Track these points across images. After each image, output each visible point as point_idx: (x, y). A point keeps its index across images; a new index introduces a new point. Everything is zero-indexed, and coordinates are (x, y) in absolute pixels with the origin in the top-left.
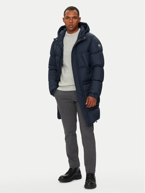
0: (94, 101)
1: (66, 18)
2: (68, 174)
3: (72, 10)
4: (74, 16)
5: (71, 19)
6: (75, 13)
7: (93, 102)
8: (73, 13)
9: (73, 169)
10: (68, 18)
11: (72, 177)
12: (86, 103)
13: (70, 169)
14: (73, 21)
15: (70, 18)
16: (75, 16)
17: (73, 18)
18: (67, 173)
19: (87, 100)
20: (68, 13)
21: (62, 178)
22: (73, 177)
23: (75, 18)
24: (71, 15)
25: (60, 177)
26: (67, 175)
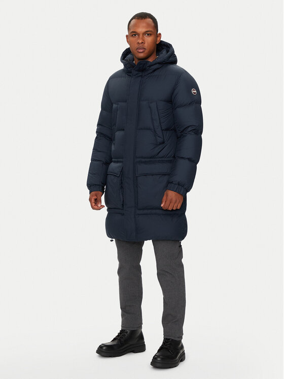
0: (178, 201)
1: (132, 34)
2: (116, 341)
3: (142, 19)
4: (146, 30)
5: (141, 36)
6: (148, 25)
7: (175, 202)
8: (144, 25)
9: (127, 332)
10: (135, 35)
11: (123, 347)
12: (161, 203)
13: (122, 331)
14: (143, 40)
15: (139, 35)
16: (148, 30)
17: (144, 33)
18: (115, 339)
19: (164, 198)
20: (135, 25)
21: (104, 348)
22: (127, 347)
23: (147, 33)
24: (141, 30)
25: (101, 347)
26: (115, 343)
